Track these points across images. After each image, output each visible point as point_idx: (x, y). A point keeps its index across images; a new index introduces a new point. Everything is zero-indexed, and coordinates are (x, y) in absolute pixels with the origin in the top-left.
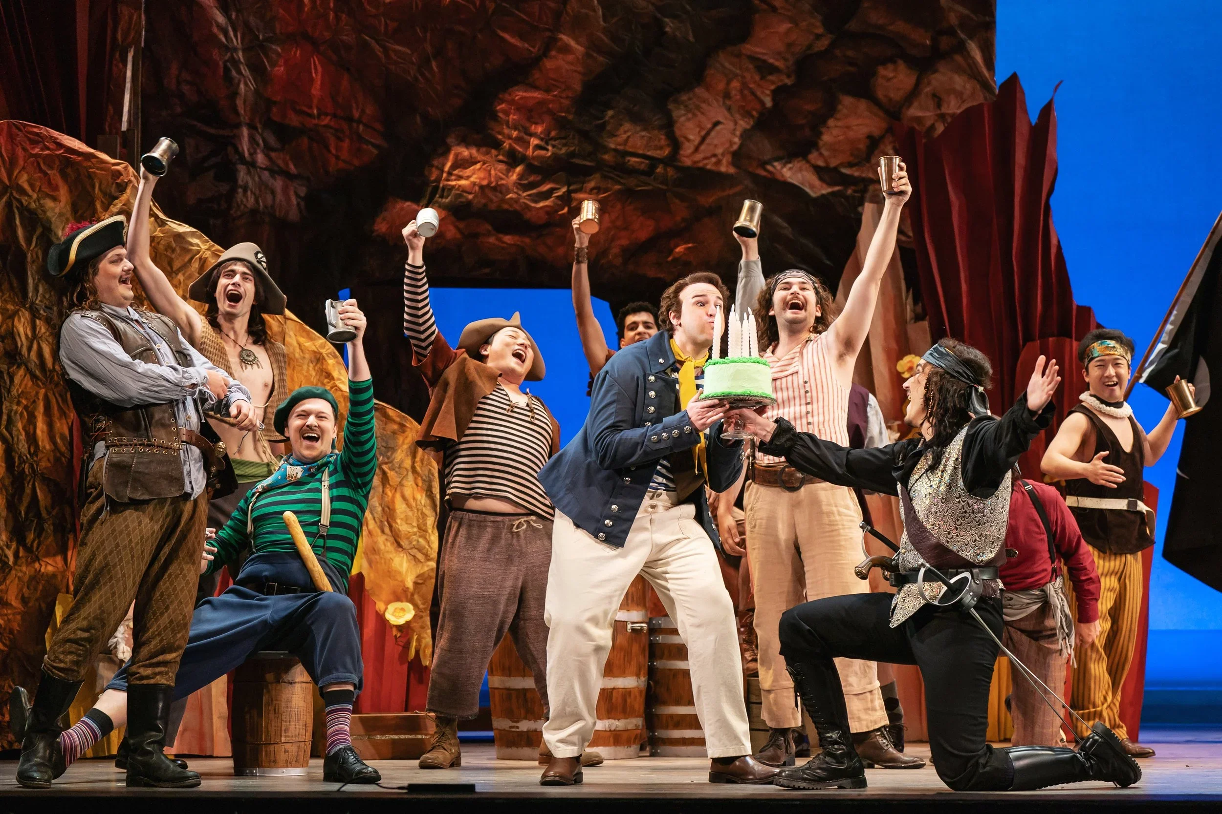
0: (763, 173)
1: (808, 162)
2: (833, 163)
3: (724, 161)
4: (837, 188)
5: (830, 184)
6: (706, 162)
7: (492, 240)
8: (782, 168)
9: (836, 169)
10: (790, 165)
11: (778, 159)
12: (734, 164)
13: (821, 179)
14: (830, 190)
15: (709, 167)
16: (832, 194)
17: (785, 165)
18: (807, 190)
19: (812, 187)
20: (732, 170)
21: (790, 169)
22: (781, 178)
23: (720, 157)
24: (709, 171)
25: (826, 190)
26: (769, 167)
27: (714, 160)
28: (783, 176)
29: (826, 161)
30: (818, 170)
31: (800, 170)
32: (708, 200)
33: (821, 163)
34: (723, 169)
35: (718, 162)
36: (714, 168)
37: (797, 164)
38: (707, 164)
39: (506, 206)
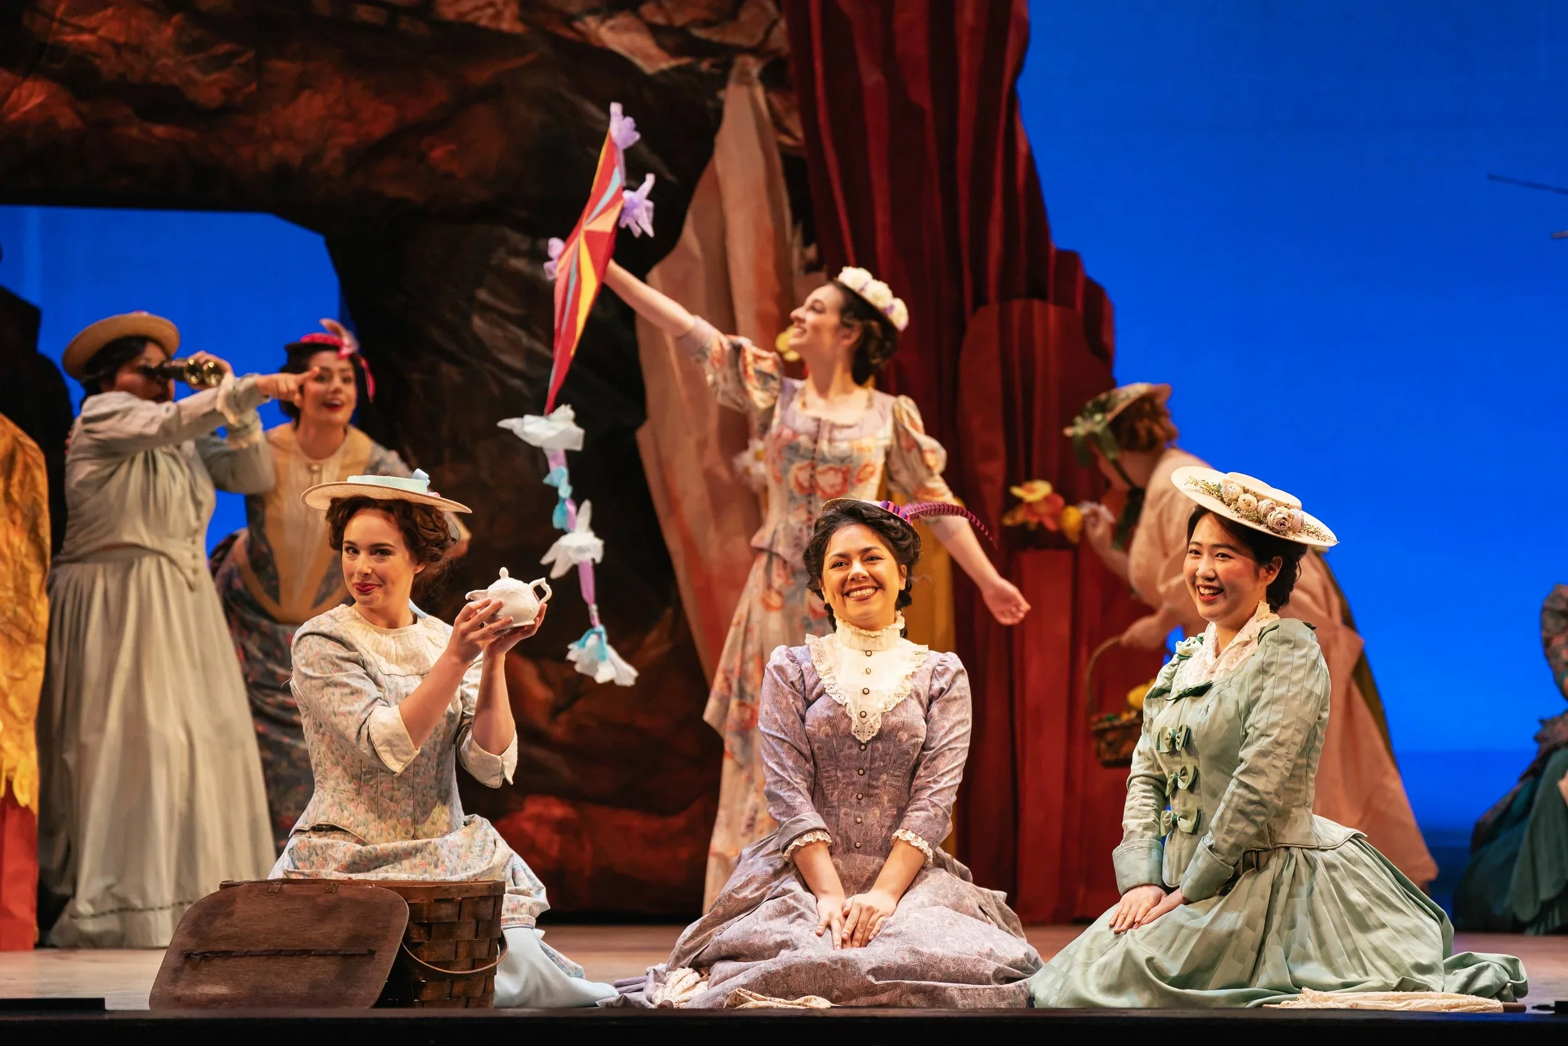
0: (570, 35)
1: (640, 17)
2: (679, 20)
3: (507, 14)
4: (685, 61)
5: (674, 53)
6: (477, 14)
7: (134, 132)
8: (598, 27)
9: (683, 30)
10: (610, 23)
11: (593, 11)
12: (521, 19)
13: (660, 45)
14: (674, 63)
15: (483, 22)
16: (678, 69)
17: (603, 21)
18: (639, 62)
19: (647, 57)
20: (519, 28)
21: (612, 28)
22: (596, 44)
23: (500, 7)
24: (485, 30)
25: (666, 63)
26: (578, 25)
27: (490, 11)
28: (599, 39)
29: (668, 17)
30: (655, 31)
31: (627, 29)
32: (480, 75)
33: (660, 20)
34: (505, 26)
35: (498, 16)
36: (493, 25)
37: (621, 20)
38: (479, 18)
39: (155, 78)
